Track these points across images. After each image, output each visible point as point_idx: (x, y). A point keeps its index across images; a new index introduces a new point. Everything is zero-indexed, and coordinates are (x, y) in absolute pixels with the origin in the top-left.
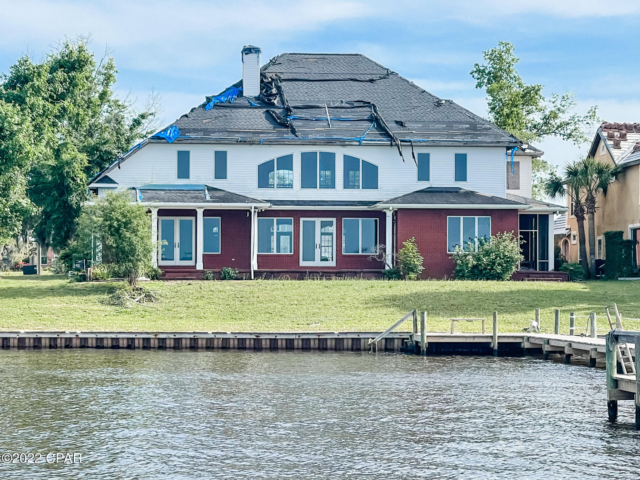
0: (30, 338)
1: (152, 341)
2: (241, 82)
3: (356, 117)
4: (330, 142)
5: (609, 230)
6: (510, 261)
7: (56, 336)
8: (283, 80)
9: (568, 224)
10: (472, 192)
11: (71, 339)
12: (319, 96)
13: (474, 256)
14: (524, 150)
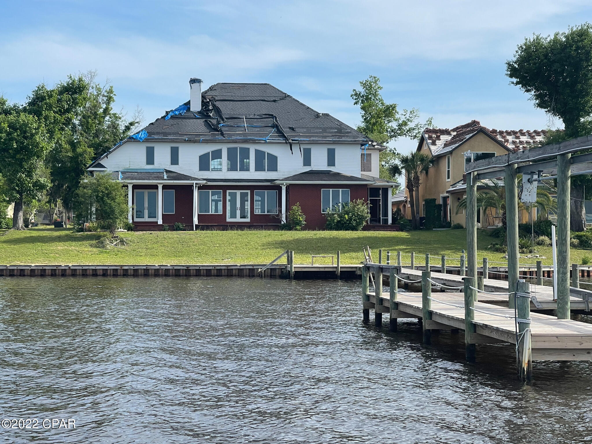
0: (38, 269)
1: (119, 271)
2: (189, 102)
3: (263, 125)
4: (245, 141)
5: (427, 198)
6: (362, 218)
7: (55, 268)
8: (217, 100)
9: (406, 194)
10: (339, 173)
11: (65, 270)
12: (240, 111)
13: (338, 215)
14: (374, 146)
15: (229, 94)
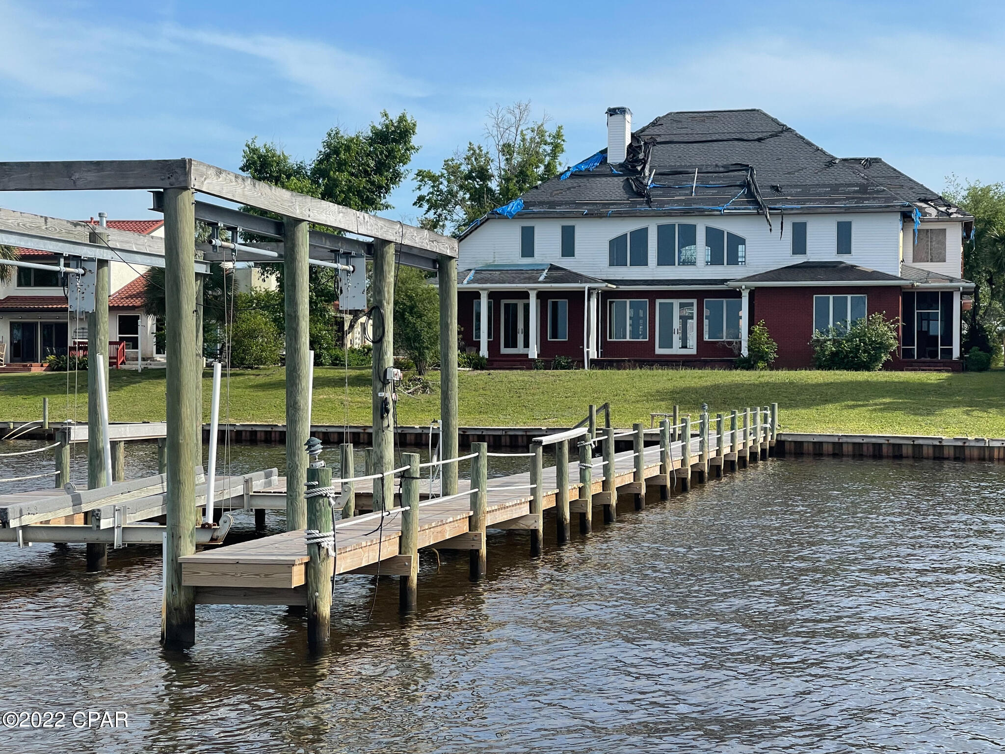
1: (362, 436)
2: (606, 150)
3: (728, 182)
4: (686, 213)
6: (882, 347)
7: (269, 429)
8: (657, 143)
10: (853, 267)
12: (693, 159)
14: (949, 214)
15: (683, 131)
